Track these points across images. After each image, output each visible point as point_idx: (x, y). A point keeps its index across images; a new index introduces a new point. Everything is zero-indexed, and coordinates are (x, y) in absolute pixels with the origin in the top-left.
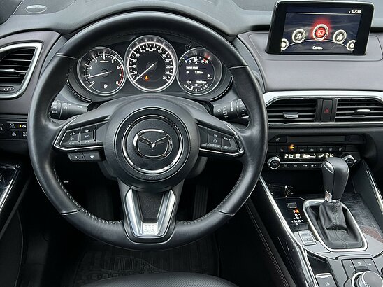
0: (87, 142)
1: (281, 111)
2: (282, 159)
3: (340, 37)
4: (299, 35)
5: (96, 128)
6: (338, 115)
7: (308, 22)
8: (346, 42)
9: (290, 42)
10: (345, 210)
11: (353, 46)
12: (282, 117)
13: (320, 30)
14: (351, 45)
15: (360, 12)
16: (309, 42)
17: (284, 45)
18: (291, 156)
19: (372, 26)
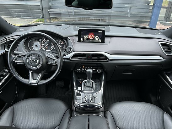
0: (21, 60)
1: (78, 57)
2: (81, 70)
3: (97, 38)
4: (86, 37)
5: (23, 57)
6: (92, 58)
7: (88, 34)
8: (99, 39)
9: (84, 39)
10: (92, 83)
11: (101, 40)
12: (78, 58)
13: (91, 36)
14: (100, 40)
15: (101, 31)
16: (88, 39)
17: (82, 40)
18: (84, 69)
19: (105, 35)
